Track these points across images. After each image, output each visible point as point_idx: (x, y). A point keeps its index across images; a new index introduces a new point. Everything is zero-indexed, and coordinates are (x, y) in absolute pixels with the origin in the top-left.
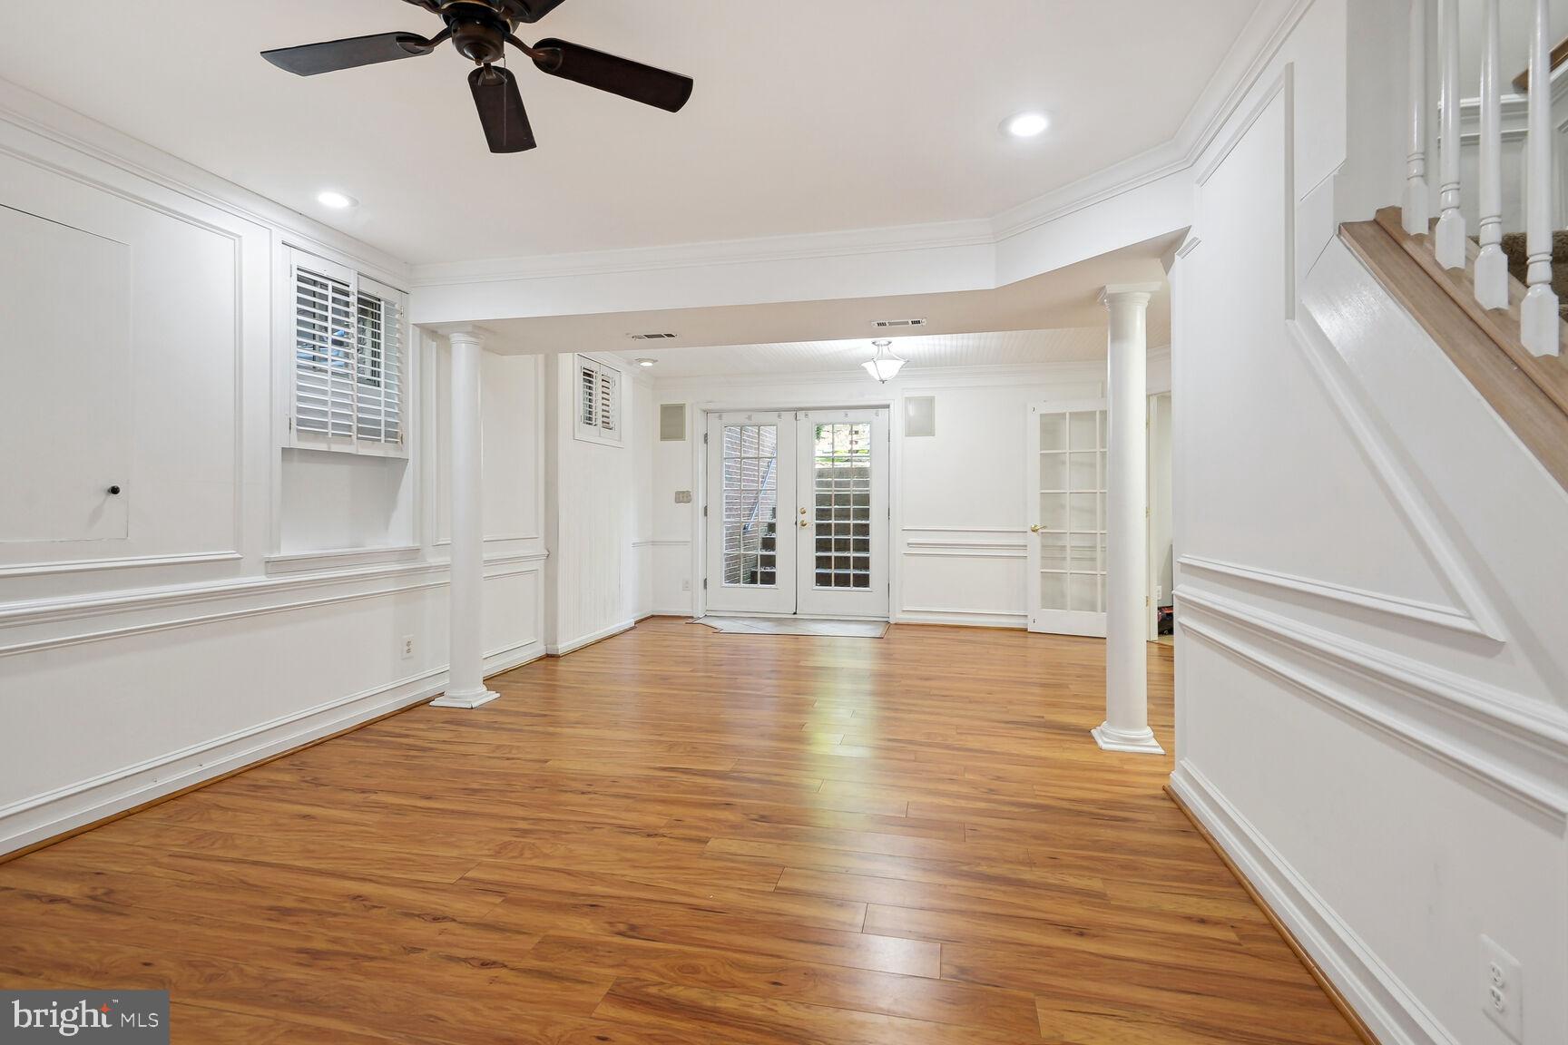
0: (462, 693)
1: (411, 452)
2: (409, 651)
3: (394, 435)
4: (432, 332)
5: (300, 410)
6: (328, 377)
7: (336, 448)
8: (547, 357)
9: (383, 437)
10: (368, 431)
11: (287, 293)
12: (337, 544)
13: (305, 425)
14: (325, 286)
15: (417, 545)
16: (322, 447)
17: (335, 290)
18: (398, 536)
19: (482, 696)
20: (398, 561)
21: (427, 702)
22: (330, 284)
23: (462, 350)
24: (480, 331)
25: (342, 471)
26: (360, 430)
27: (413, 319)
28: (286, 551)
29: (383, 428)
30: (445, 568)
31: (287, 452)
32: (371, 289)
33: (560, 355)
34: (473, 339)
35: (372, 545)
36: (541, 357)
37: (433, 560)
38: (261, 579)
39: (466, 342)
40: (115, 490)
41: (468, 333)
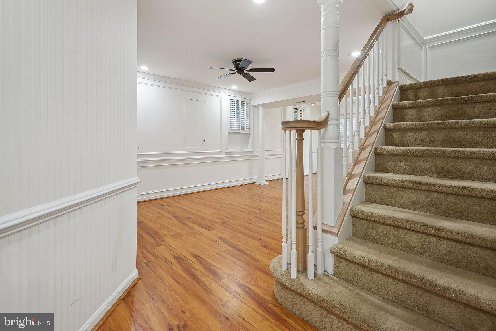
0: (261, 182)
1: (251, 132)
2: (251, 172)
3: (248, 129)
4: (256, 106)
5: (231, 125)
6: (235, 119)
7: (237, 132)
8: (284, 108)
9: (245, 129)
10: (243, 128)
11: (229, 104)
12: (238, 150)
13: (232, 128)
14: (235, 102)
15: (253, 150)
16: (235, 132)
17: (237, 102)
18: (249, 149)
19: (264, 183)
20: (249, 154)
21: (254, 183)
22: (236, 101)
23: (261, 109)
24: (264, 105)
25: (239, 136)
26: (241, 128)
27: (251, 105)
28: (229, 151)
29: (245, 127)
30: (258, 156)
31: (229, 133)
32: (243, 100)
33: (287, 107)
34: (263, 107)
35: (245, 150)
36: (282, 108)
37: (256, 154)
38: (225, 156)
39: (262, 108)
40: (204, 140)
41: (261, 106)
